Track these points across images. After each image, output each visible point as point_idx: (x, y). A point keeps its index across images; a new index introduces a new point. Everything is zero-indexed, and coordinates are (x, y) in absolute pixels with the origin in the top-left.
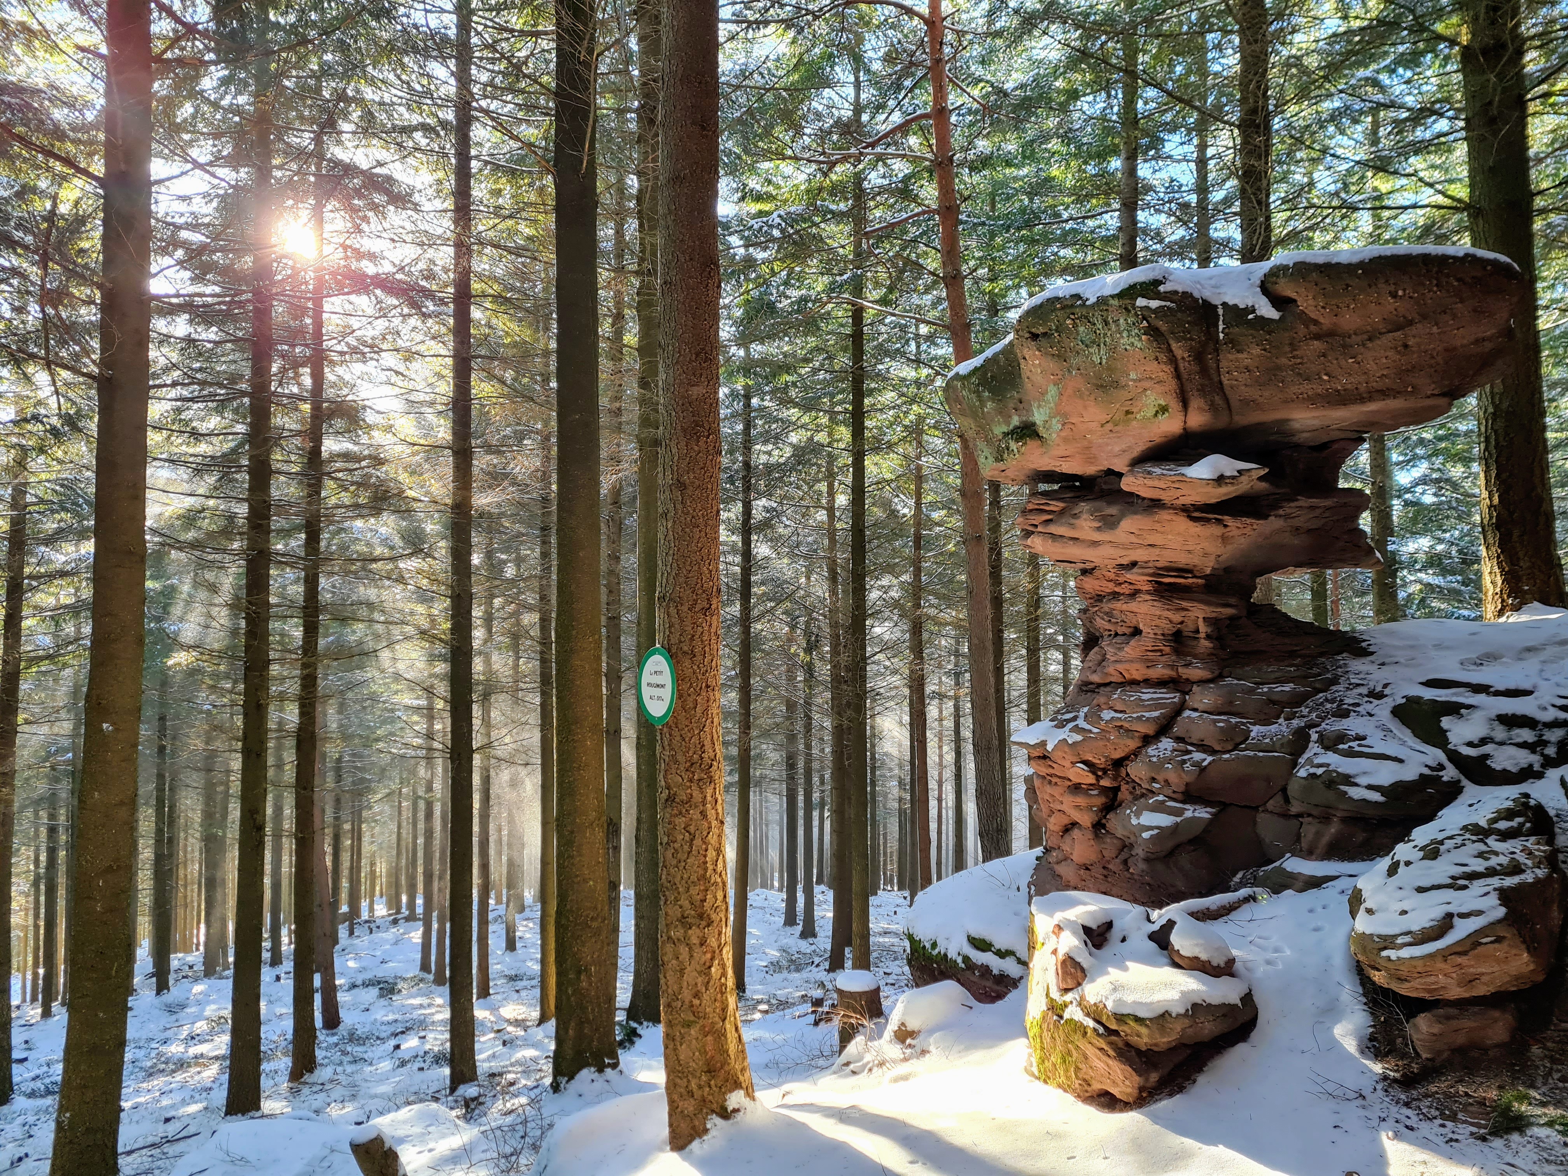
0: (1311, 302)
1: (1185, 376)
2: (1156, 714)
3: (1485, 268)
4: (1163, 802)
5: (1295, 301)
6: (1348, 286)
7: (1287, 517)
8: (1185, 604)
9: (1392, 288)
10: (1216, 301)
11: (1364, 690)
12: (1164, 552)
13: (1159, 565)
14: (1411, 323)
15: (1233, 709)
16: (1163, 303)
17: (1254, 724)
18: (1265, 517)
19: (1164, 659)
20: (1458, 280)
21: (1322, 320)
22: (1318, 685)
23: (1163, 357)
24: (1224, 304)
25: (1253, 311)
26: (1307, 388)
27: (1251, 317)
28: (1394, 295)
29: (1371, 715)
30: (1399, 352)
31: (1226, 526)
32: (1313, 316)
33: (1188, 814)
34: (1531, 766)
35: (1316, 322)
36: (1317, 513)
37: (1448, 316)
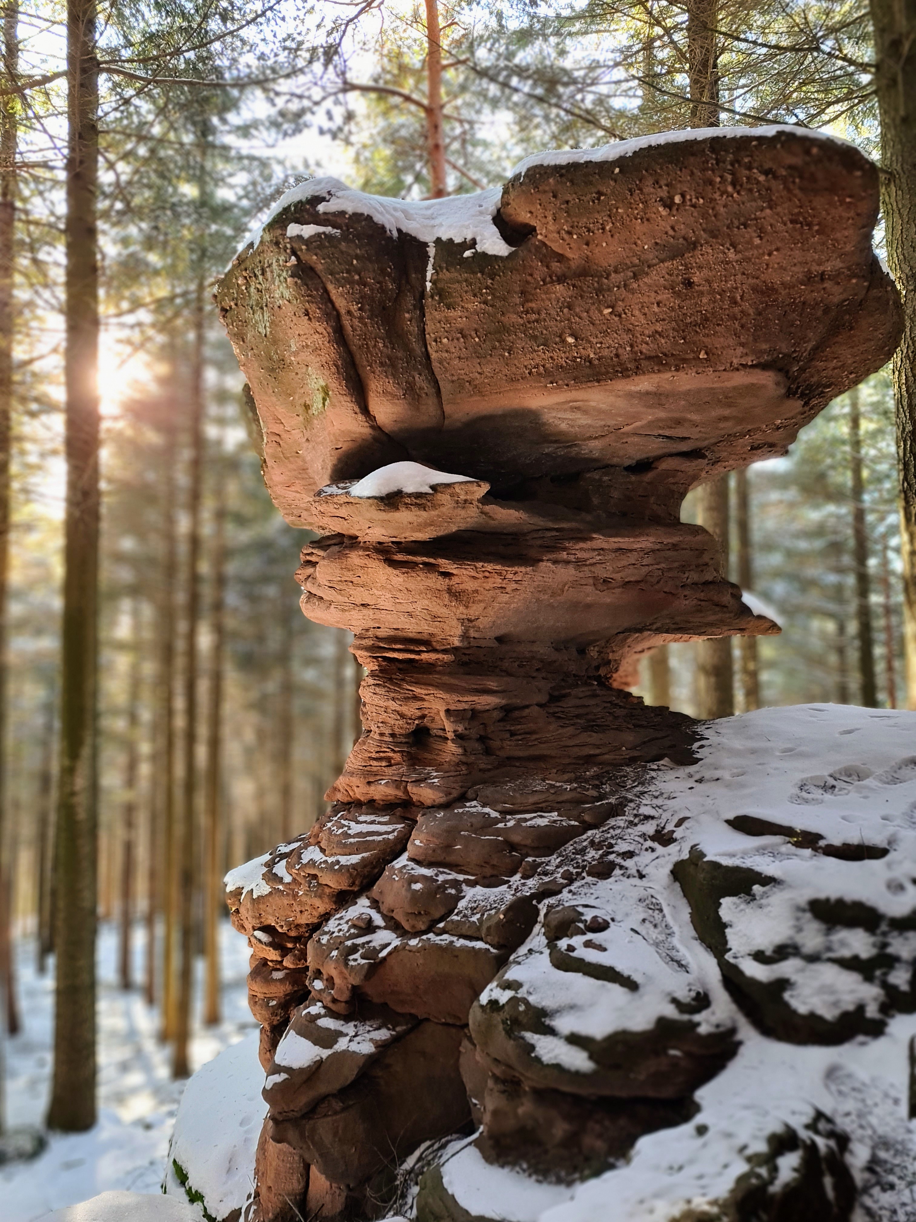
0: (551, 227)
1: (355, 342)
2: (355, 859)
3: (808, 152)
4: (318, 1016)
5: (534, 229)
6: (600, 193)
8: (419, 691)
9: (663, 193)
10: (428, 237)
11: (650, 828)
13: (381, 633)
14: (693, 245)
15: (451, 859)
16: (321, 229)
17: (472, 884)
18: (534, 562)
19: (389, 771)
20: (766, 173)
21: (569, 254)
22: (587, 818)
23: (313, 308)
24: (438, 241)
25: (473, 243)
26: (541, 356)
27: (467, 254)
28: (669, 204)
29: (641, 876)
30: (678, 294)
31: (447, 575)
32: (555, 247)
33: (342, 1044)
35: (561, 258)
36: (632, 558)
37: (751, 232)
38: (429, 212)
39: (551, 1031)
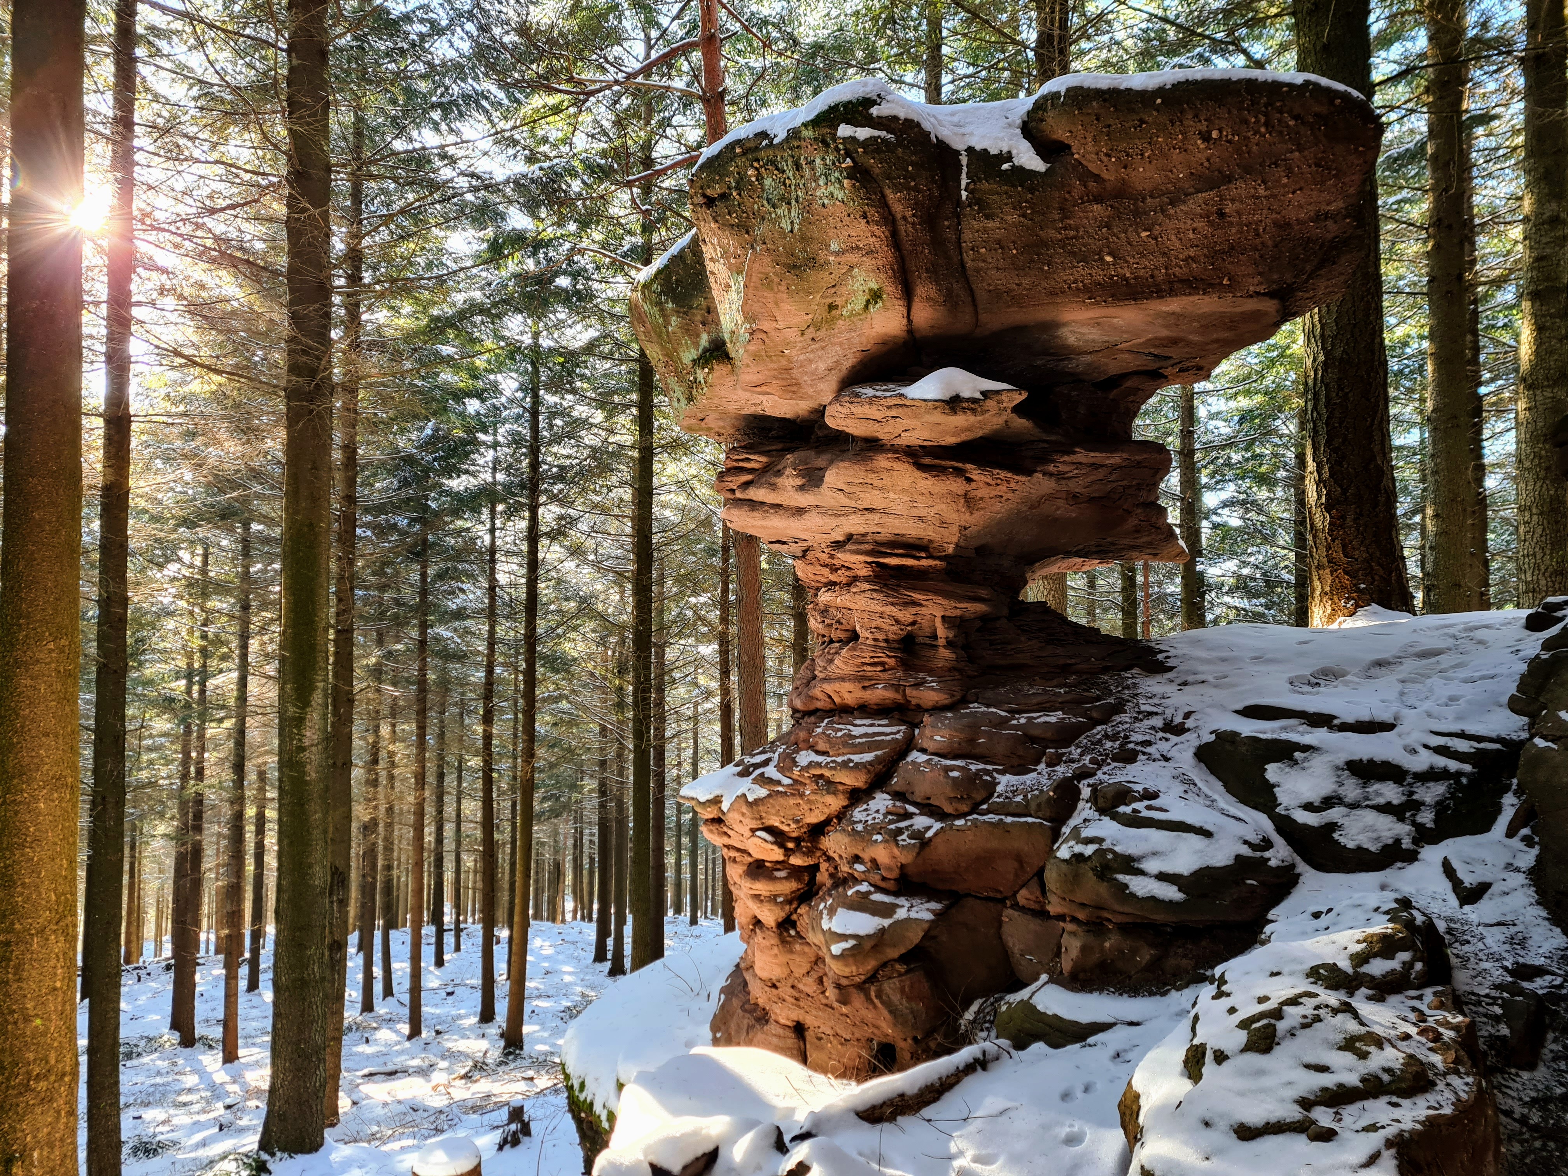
0: (1090, 147)
1: (908, 246)
2: (868, 757)
3: (1331, 102)
4: (869, 893)
5: (1069, 147)
6: (1142, 121)
7: (1060, 477)
8: (916, 596)
9: (1203, 126)
10: (959, 145)
11: (1158, 722)
12: (885, 519)
13: (878, 538)
14: (1229, 179)
15: (978, 751)
16: (876, 133)
17: (1002, 772)
18: (1029, 473)
19: (886, 676)
20: (1296, 118)
21: (1105, 175)
22: (1095, 715)
23: (872, 212)
24: (970, 150)
25: (1009, 157)
26: (1082, 271)
27: (1005, 166)
28: (1206, 137)
29: (1167, 759)
30: (1211, 223)
31: (969, 480)
32: (1092, 167)
33: (901, 914)
34: (1398, 841)
35: (1097, 178)
36: (1101, 474)
37: (1280, 172)
38: (955, 119)
39: (1142, 873)
